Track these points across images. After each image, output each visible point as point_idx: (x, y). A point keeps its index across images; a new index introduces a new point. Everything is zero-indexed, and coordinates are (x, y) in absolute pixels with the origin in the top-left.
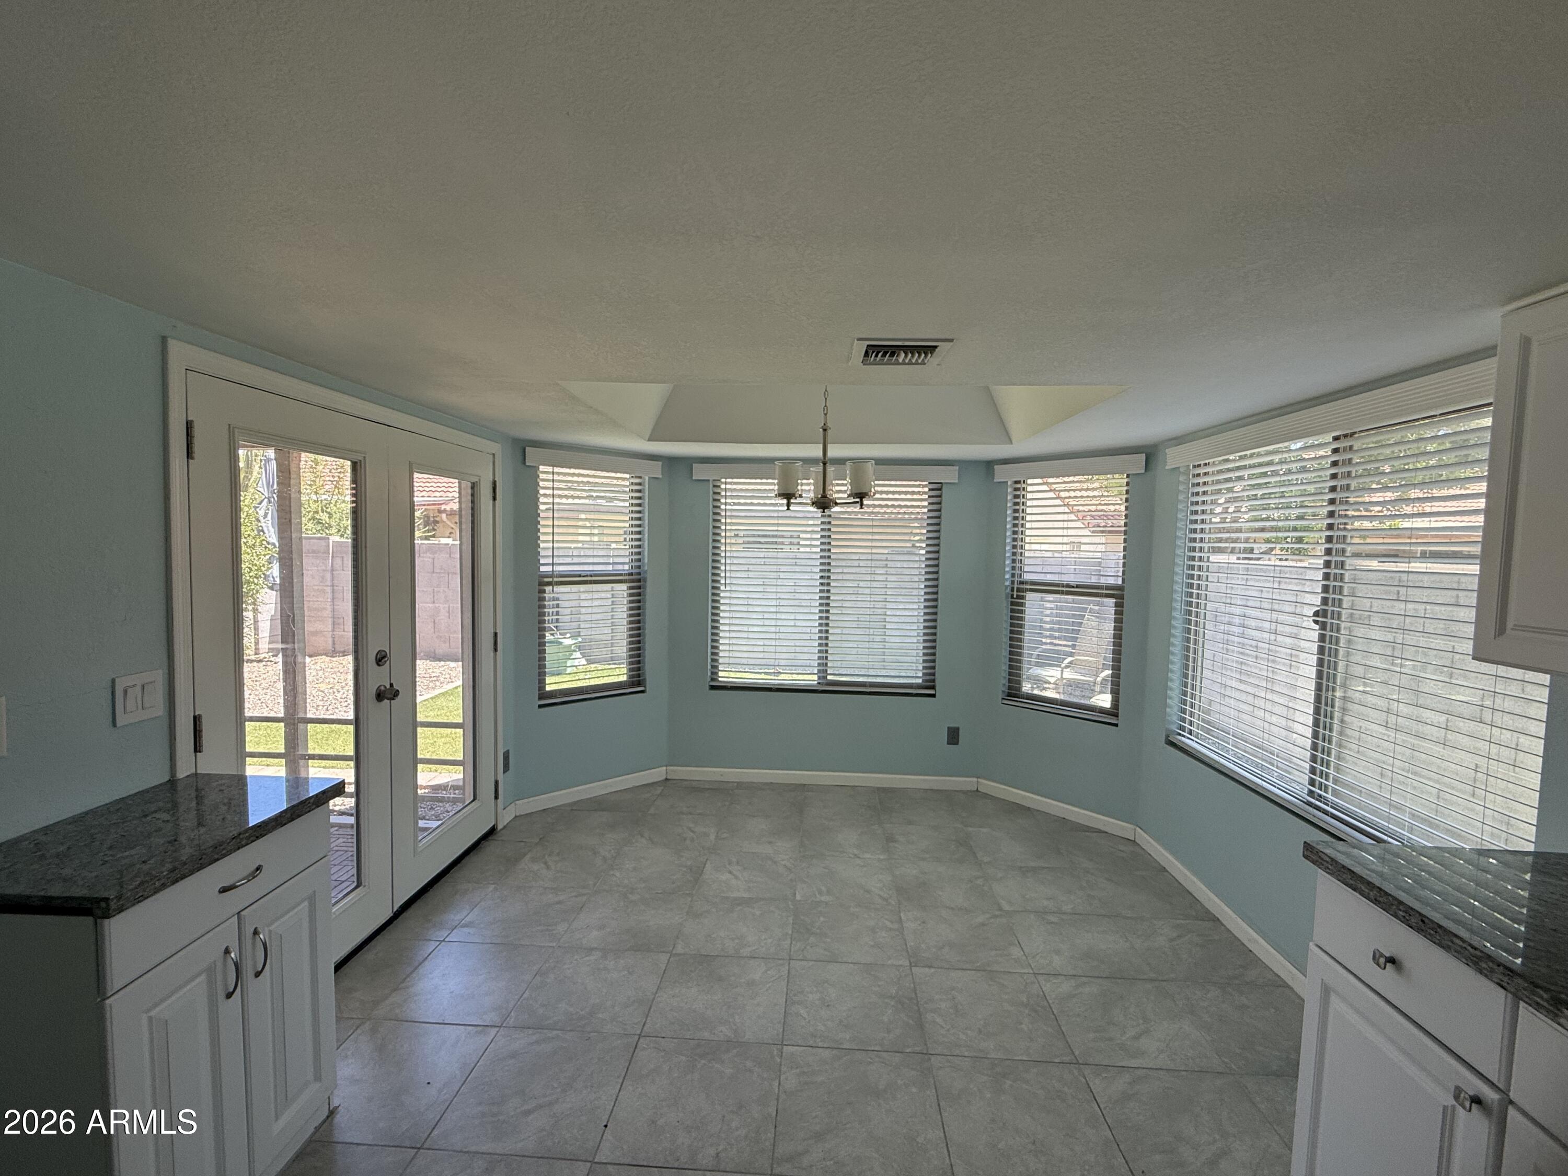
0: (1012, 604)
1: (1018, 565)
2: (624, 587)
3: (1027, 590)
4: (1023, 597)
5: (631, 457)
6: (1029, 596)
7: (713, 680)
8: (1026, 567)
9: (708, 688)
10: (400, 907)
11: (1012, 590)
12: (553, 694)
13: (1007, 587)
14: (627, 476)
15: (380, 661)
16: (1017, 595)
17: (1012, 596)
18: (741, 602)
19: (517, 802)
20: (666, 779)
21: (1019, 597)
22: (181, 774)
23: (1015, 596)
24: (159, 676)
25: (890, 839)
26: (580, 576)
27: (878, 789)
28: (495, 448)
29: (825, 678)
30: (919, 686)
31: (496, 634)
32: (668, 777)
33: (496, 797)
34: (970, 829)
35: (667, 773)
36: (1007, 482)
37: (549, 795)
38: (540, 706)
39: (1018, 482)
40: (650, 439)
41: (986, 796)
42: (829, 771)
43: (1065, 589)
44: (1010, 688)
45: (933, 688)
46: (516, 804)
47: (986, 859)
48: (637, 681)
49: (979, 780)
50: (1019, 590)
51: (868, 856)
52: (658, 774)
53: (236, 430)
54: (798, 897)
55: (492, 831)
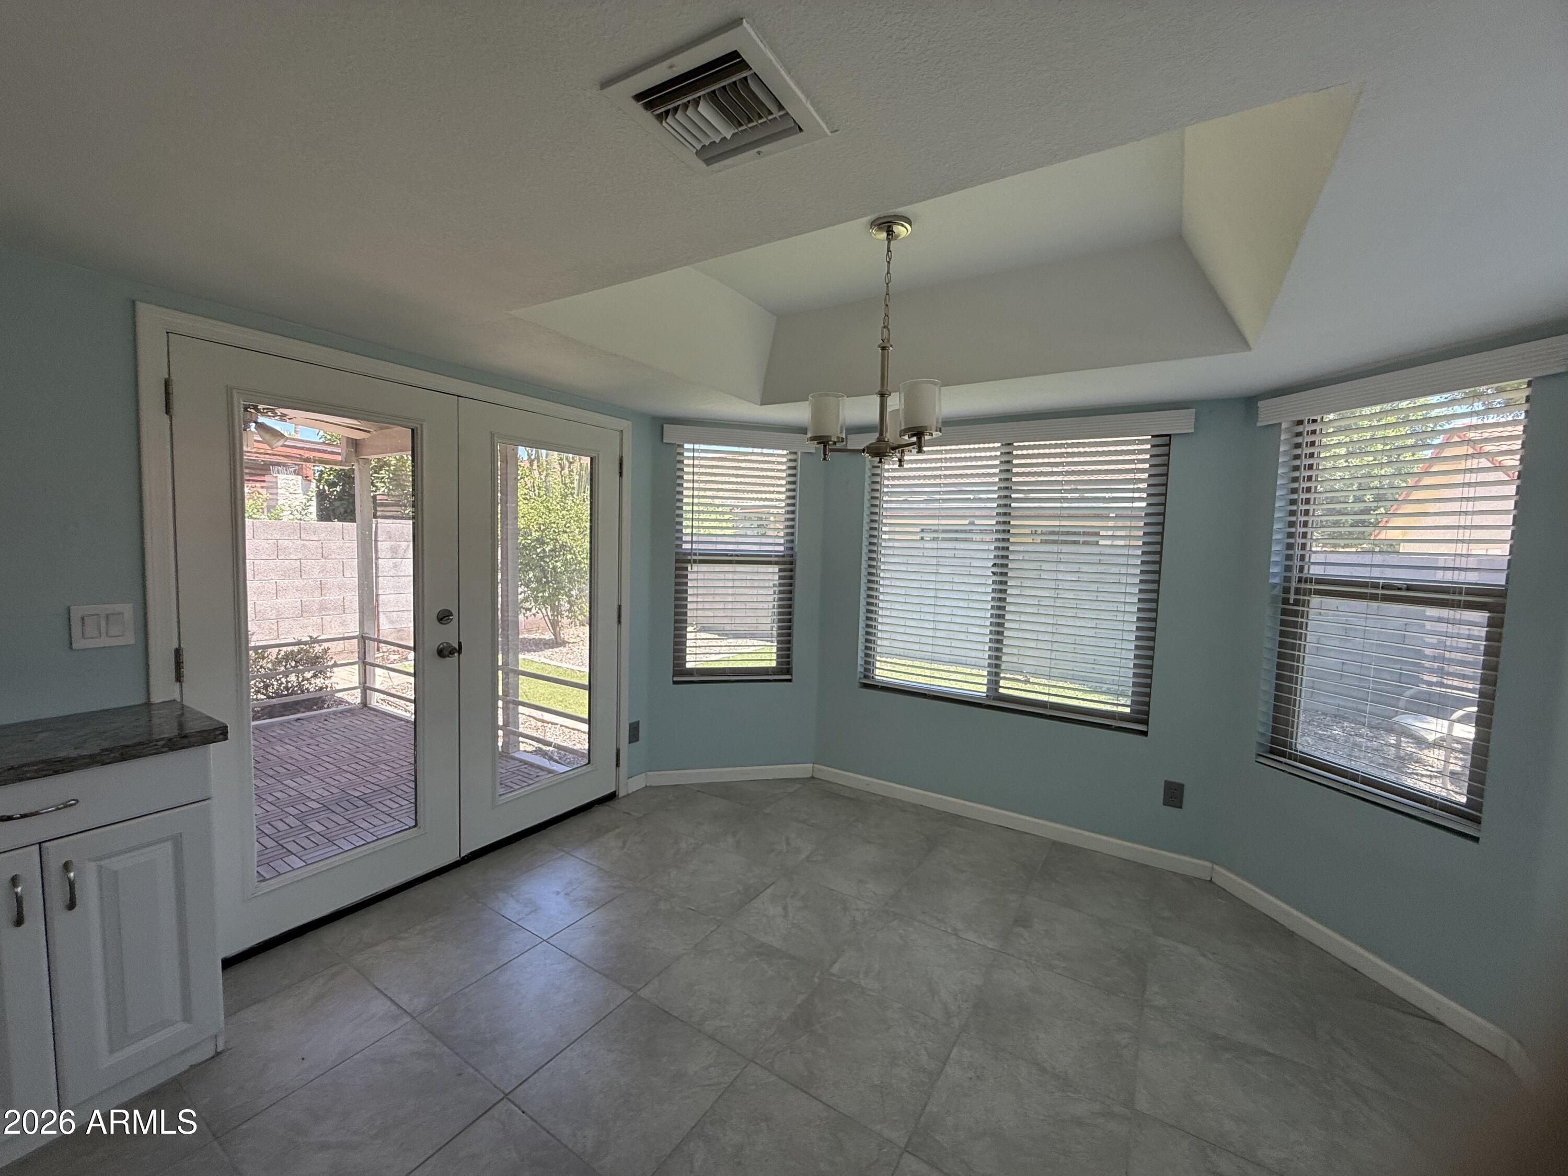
0: (1284, 612)
1: (1298, 552)
2: (776, 569)
3: (1309, 592)
4: (1306, 604)
5: (780, 432)
6: (1315, 601)
7: (866, 677)
8: (1313, 556)
9: (857, 685)
10: (472, 853)
11: (1286, 590)
12: (691, 672)
13: (1274, 586)
14: (785, 452)
15: (441, 619)
16: (1295, 600)
17: (1286, 601)
18: (898, 591)
19: (648, 773)
20: (813, 778)
21: (1297, 602)
22: (156, 698)
23: (1292, 602)
24: (127, 610)
25: (1022, 921)
26: (727, 555)
27: (1054, 843)
28: (625, 424)
29: (997, 690)
30: (1122, 717)
31: (620, 607)
32: (815, 776)
33: (618, 765)
34: (1161, 940)
35: (813, 771)
36: (1280, 424)
37: (681, 771)
38: (675, 683)
39: (1300, 423)
40: (763, 403)
41: (1222, 892)
42: (992, 806)
43: (1380, 592)
44: (1274, 741)
45: (1146, 722)
46: (646, 775)
47: (1160, 1001)
48: (785, 667)
49: (1216, 867)
50: (1298, 591)
51: (971, 936)
52: (803, 770)
53: (234, 391)
54: (835, 969)
55: (612, 797)
